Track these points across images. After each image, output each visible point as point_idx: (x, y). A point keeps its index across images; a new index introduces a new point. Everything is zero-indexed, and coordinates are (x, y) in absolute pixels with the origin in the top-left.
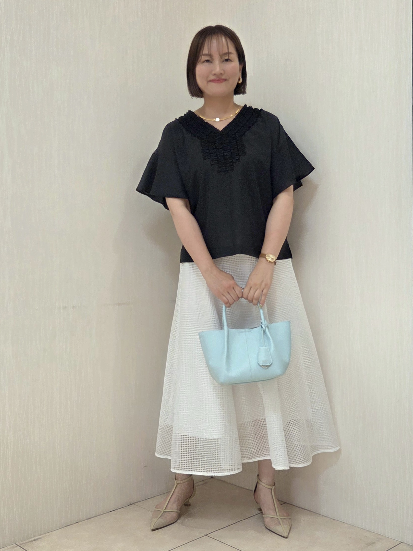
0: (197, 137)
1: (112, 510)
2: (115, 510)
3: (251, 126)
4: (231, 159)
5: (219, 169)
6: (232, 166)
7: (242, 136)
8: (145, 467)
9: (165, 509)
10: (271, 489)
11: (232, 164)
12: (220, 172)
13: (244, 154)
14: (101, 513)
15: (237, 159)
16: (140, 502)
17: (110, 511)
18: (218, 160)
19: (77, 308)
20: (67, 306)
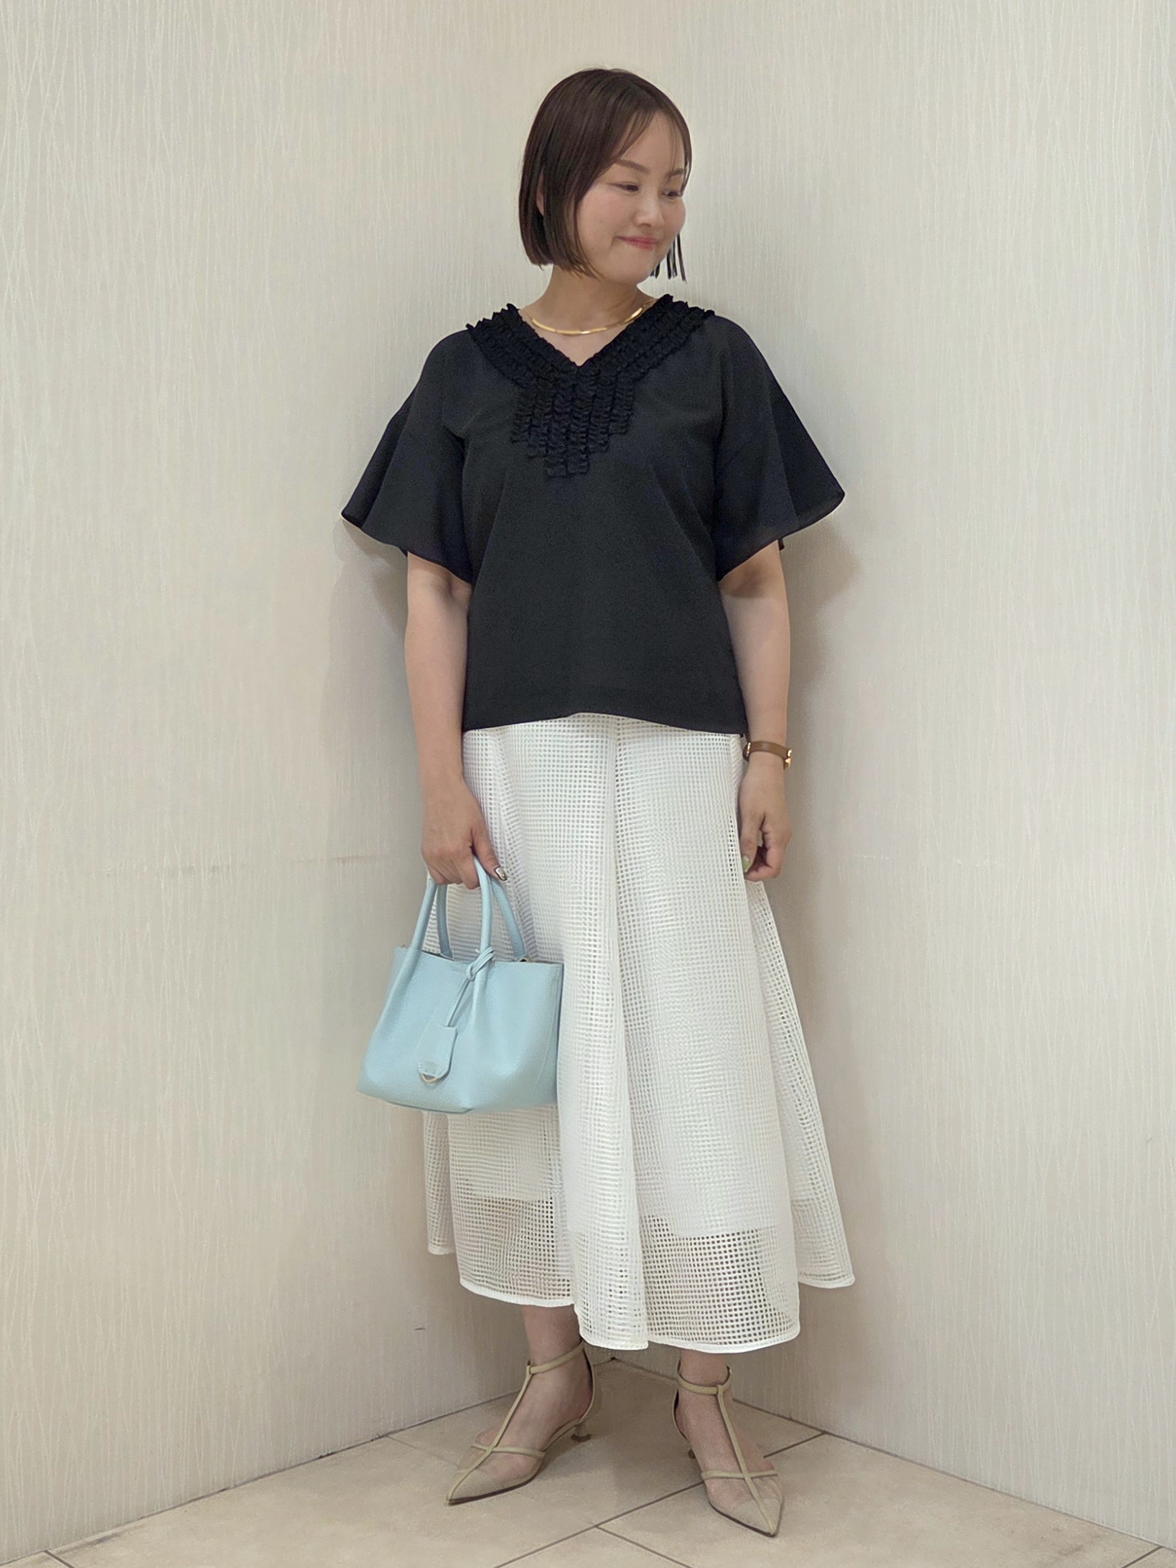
0: (513, 380)
1: (324, 1454)
2: (332, 1454)
3: (667, 355)
4: (583, 443)
5: (549, 471)
6: (585, 464)
7: (636, 380)
8: (420, 1329)
9: (496, 1446)
10: (716, 1396)
11: (584, 456)
12: (550, 478)
13: (623, 431)
14: (294, 1464)
15: (601, 445)
16: (406, 1432)
17: (318, 1456)
18: (547, 445)
19: (225, 869)
20: (193, 865)
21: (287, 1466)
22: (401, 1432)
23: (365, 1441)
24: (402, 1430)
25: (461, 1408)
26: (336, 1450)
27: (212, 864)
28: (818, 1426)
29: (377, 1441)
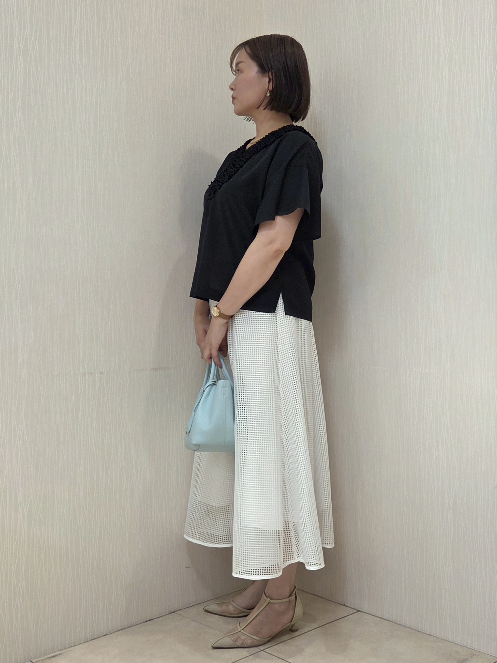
1: (147, 620)
2: (151, 620)
14: (135, 624)
16: (182, 610)
17: (145, 621)
19: (106, 373)
20: (92, 371)
21: (132, 625)
22: (180, 611)
23: (165, 615)
25: (206, 600)
26: (153, 618)
27: (100, 371)
28: (356, 608)
29: (170, 615)
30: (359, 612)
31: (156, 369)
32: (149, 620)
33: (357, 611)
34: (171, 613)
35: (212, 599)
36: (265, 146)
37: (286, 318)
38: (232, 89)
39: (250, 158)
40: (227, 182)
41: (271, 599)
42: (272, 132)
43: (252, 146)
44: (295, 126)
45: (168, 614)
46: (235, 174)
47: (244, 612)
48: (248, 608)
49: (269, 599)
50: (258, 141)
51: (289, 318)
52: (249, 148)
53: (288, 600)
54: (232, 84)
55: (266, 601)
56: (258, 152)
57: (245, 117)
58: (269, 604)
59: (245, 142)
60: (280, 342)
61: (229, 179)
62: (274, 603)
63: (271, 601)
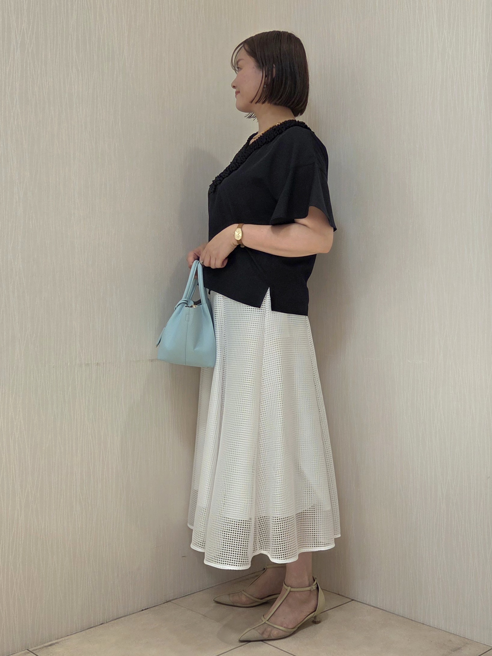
1: (143, 609)
2: (147, 609)
8: (184, 557)
14: (131, 613)
16: (178, 599)
17: (141, 610)
19: (102, 364)
20: (89, 362)
21: (128, 614)
22: (176, 600)
23: (161, 603)
24: (176, 599)
25: (201, 590)
26: (148, 607)
27: (97, 362)
28: (350, 598)
29: (166, 604)
30: (353, 601)
31: (152, 361)
32: (145, 609)
33: (351, 600)
34: (167, 602)
35: (208, 589)
36: (266, 142)
37: (272, 314)
38: (234, 87)
39: (251, 153)
40: (227, 176)
41: (292, 587)
42: (273, 127)
43: (255, 141)
44: (297, 121)
45: (164, 603)
46: (236, 169)
47: (257, 602)
48: (261, 598)
49: (289, 588)
50: (261, 136)
51: (275, 314)
52: (253, 143)
53: (309, 588)
54: (234, 81)
55: (287, 590)
56: (259, 148)
57: (248, 113)
58: (291, 593)
59: (249, 137)
60: (266, 337)
61: (229, 174)
62: (294, 592)
63: (292, 590)
